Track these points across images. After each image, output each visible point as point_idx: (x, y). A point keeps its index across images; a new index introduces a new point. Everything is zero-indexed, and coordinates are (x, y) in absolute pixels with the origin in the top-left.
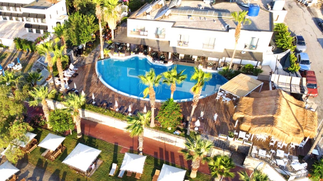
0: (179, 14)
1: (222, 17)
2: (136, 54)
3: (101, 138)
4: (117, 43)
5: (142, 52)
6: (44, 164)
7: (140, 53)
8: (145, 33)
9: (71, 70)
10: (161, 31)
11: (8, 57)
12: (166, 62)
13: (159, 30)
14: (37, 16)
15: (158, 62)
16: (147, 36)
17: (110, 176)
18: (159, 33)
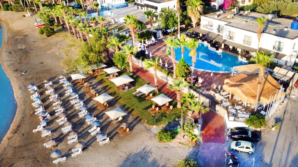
0: (239, 19)
1: (269, 25)
2: (202, 41)
3: (144, 78)
4: (195, 33)
5: (206, 41)
6: (103, 81)
7: (205, 41)
8: (212, 28)
9: (153, 42)
10: (222, 28)
11: (125, 29)
12: (217, 49)
13: (221, 27)
14: (152, 7)
15: (212, 48)
16: (212, 30)
17: (133, 94)
18: (220, 29)
